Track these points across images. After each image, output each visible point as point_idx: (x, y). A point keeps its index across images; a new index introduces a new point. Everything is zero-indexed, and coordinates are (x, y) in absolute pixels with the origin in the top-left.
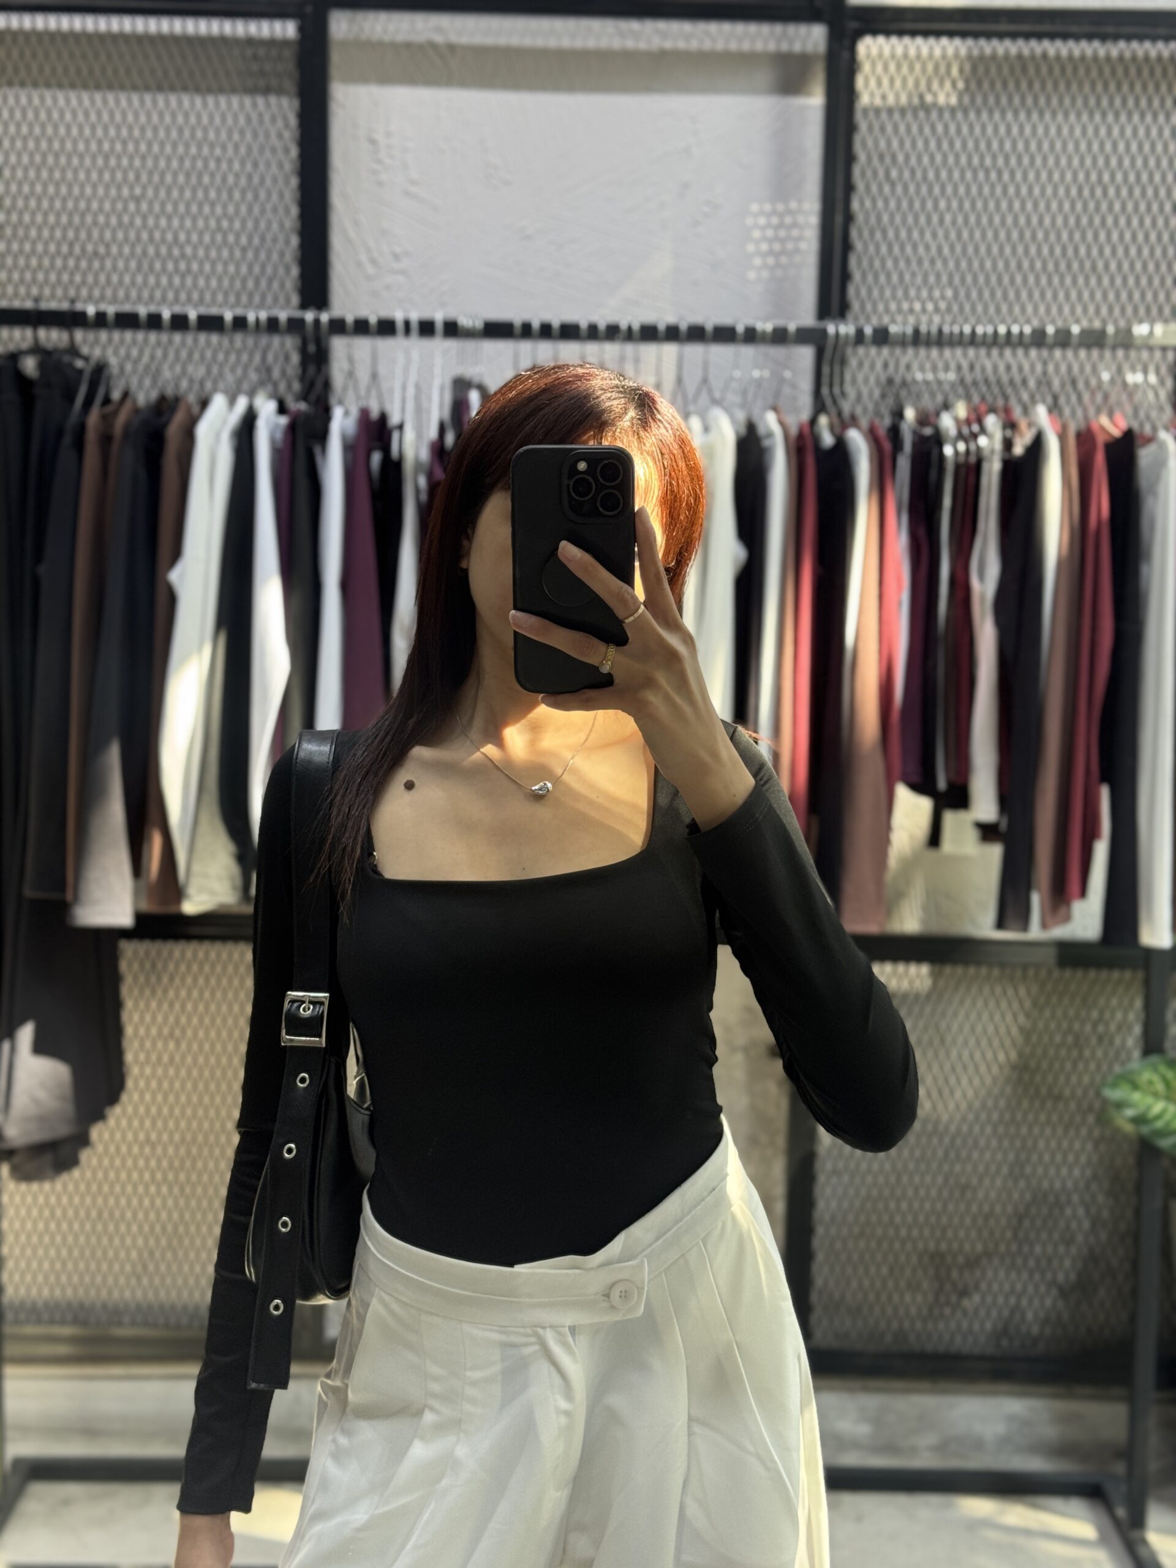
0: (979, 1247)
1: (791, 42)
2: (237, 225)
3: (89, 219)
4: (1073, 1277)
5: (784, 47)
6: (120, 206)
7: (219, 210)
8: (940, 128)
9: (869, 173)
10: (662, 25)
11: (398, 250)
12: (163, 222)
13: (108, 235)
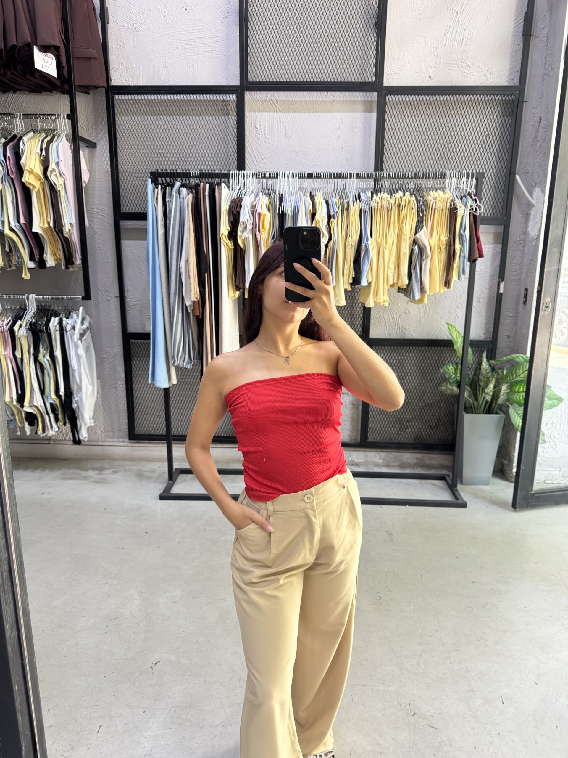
0: (411, 417)
1: (368, 98)
2: (221, 152)
3: (183, 151)
4: (434, 424)
5: (366, 99)
6: (190, 147)
7: (216, 148)
8: (408, 121)
9: (389, 134)
10: (333, 93)
11: (263, 157)
12: (202, 151)
13: (188, 155)
